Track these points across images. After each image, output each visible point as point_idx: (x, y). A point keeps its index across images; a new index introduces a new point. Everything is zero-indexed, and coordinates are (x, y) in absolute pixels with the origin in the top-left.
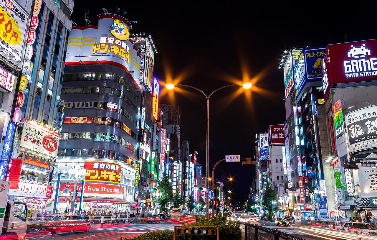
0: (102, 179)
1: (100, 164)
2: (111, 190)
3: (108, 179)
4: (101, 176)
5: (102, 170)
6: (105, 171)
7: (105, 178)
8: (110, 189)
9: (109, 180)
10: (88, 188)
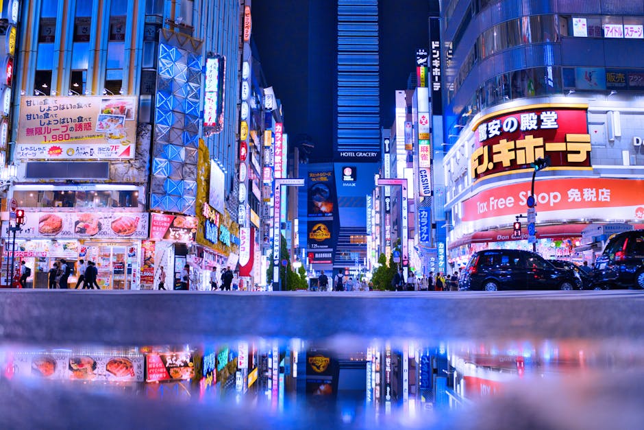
0: (498, 167)
1: (490, 124)
2: (555, 197)
3: (514, 165)
4: (496, 159)
5: (496, 140)
6: (503, 142)
7: (507, 163)
8: (552, 194)
9: (521, 167)
10: (491, 203)
